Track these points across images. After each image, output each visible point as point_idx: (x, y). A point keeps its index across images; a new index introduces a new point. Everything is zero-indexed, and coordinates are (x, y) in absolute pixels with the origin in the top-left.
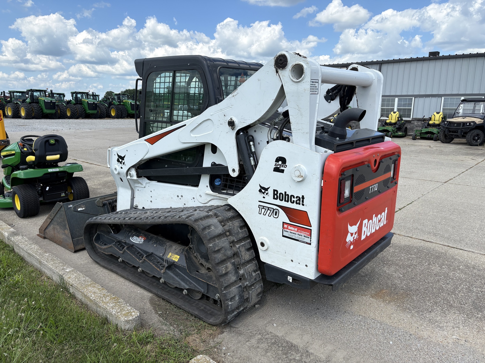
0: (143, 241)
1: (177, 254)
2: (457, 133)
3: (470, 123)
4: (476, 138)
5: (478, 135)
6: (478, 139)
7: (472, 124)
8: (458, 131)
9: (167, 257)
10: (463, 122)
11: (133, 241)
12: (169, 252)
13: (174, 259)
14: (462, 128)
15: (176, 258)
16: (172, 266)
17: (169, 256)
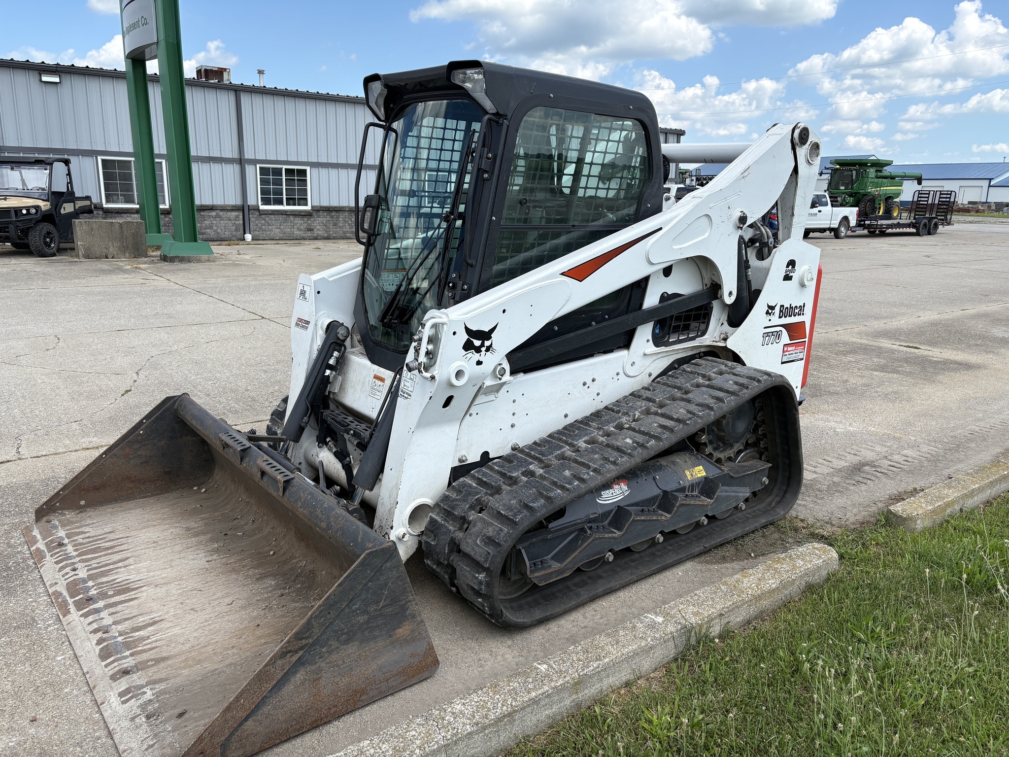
0: (626, 488)
1: (695, 466)
2: (8, 232)
3: (28, 209)
4: (48, 240)
5: (49, 233)
6: (51, 242)
7: (33, 211)
8: (8, 228)
9: (688, 480)
10: (14, 208)
11: (611, 501)
12: (684, 472)
13: (699, 475)
14: (17, 221)
15: (699, 472)
16: (707, 487)
17: (689, 477)
